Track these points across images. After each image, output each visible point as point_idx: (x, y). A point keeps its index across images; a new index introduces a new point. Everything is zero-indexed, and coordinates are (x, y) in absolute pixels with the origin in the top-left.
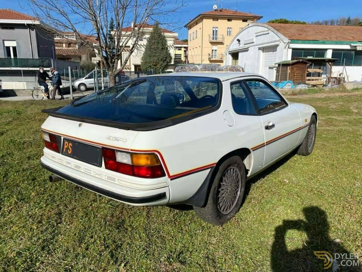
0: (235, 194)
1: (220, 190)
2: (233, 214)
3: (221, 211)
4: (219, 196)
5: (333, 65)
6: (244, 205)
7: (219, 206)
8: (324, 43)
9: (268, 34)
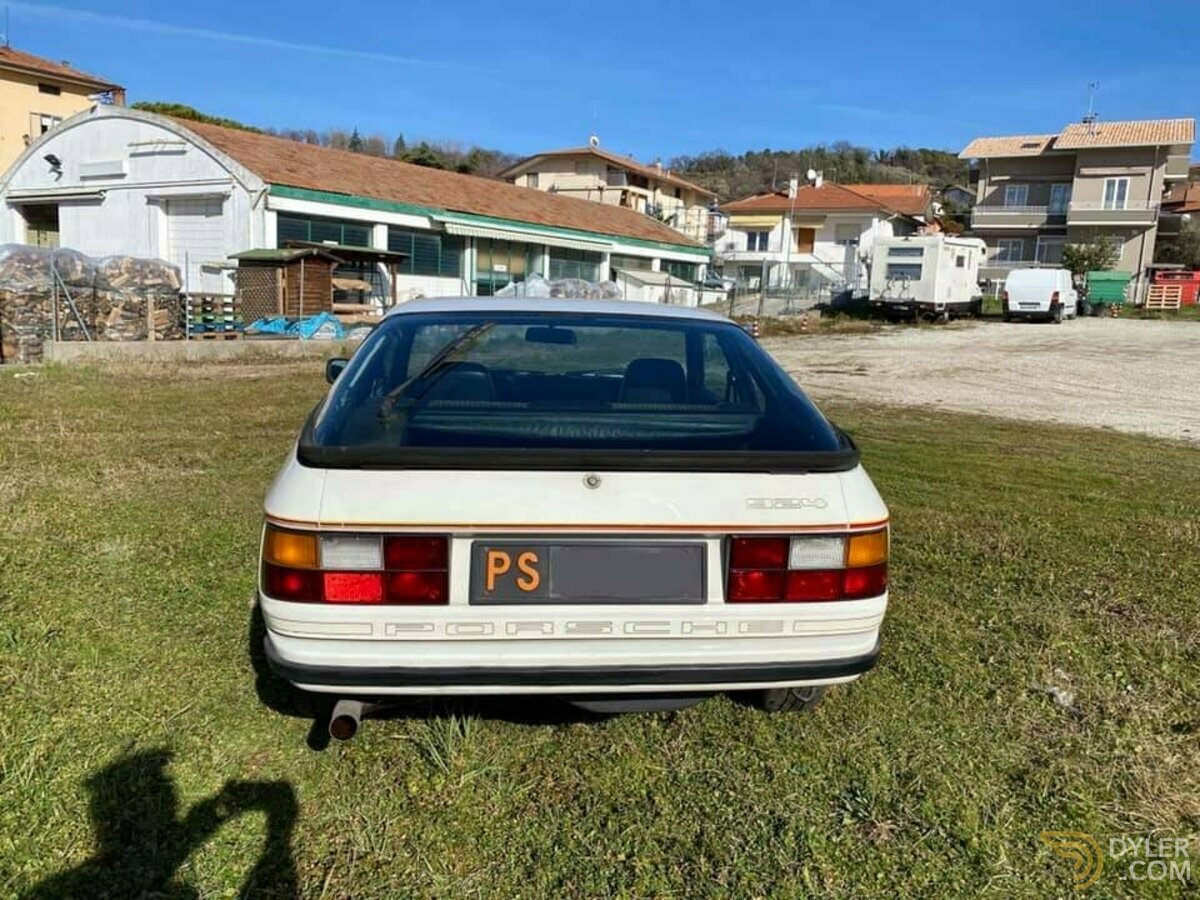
5: (398, 272)
8: (364, 205)
9: (183, 152)
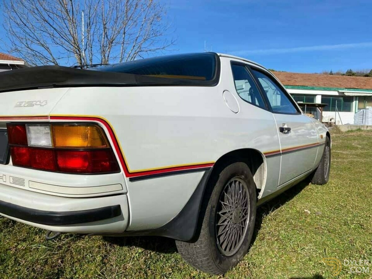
0: (242, 225)
1: (220, 213)
2: (240, 256)
3: (223, 251)
4: (219, 224)
5: (323, 111)
6: (255, 243)
7: (219, 241)
8: (313, 89)
